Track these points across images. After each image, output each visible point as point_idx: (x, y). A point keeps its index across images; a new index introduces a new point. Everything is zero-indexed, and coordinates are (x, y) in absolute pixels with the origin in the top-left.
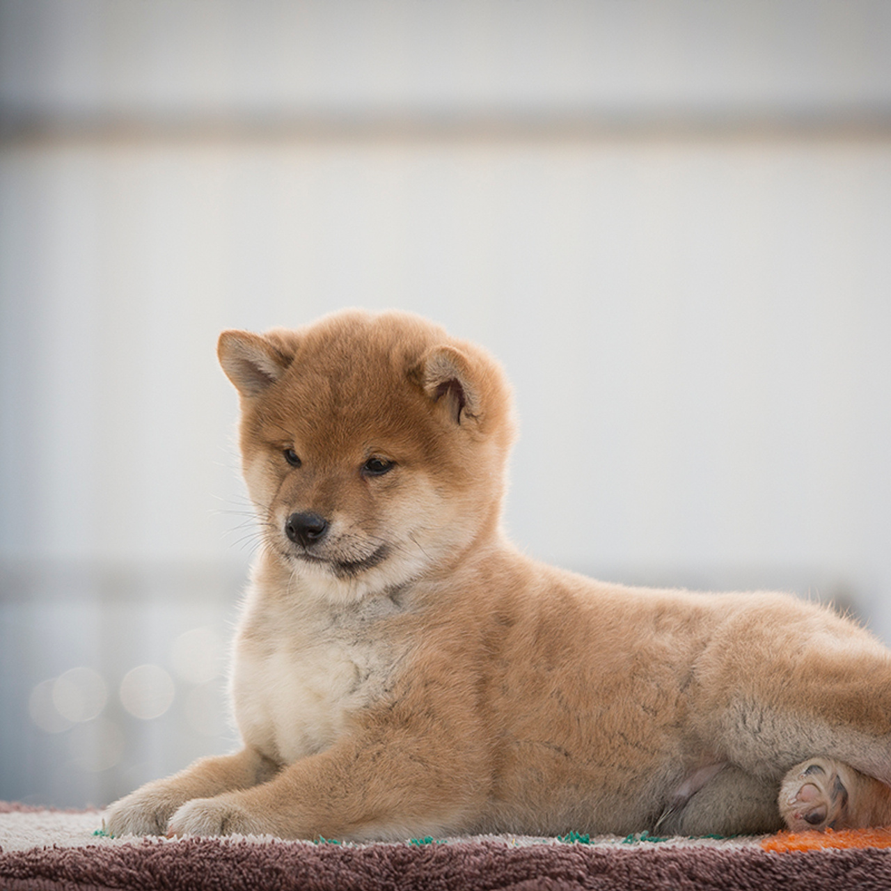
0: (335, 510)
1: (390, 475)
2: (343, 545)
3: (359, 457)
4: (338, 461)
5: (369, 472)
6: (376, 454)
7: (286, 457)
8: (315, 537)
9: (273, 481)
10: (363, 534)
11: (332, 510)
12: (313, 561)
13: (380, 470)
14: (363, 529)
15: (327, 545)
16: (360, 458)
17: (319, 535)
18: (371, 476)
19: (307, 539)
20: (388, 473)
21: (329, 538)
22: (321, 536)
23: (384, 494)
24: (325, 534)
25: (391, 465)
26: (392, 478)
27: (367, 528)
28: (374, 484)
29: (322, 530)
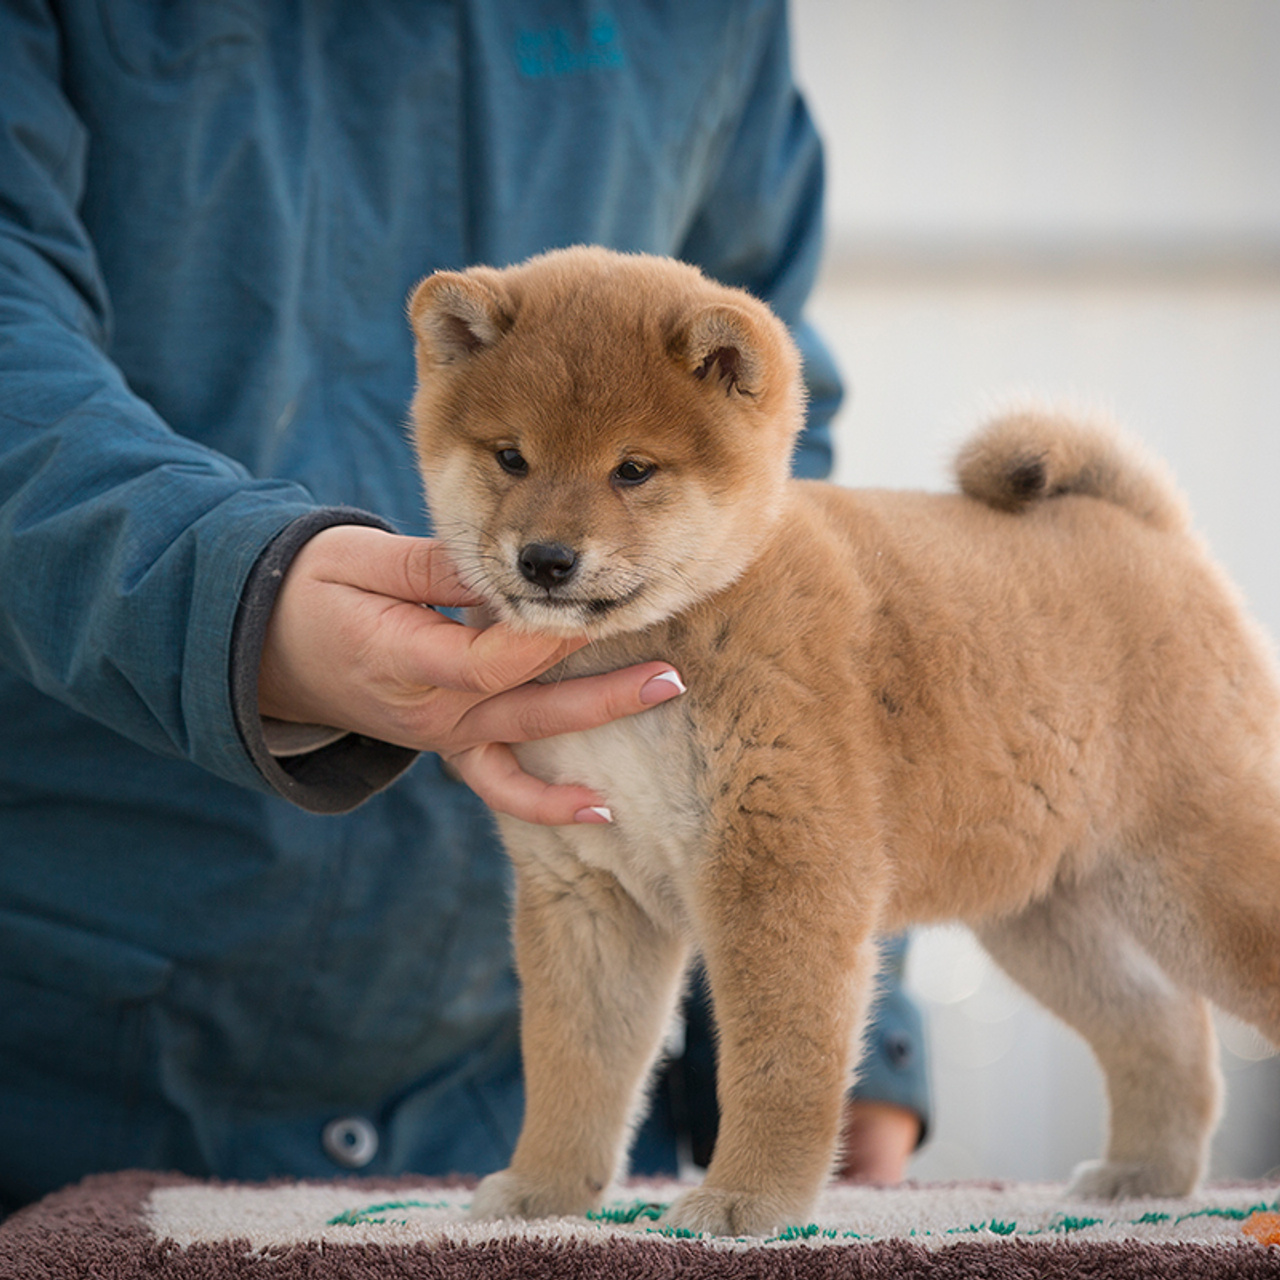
0: (586, 536)
1: (652, 483)
2: (601, 581)
3: (610, 462)
4: (582, 468)
5: (623, 481)
6: (633, 455)
7: (499, 462)
8: (563, 575)
9: (482, 495)
10: (625, 563)
11: (582, 536)
12: (556, 606)
13: (635, 479)
14: (624, 557)
15: (581, 585)
16: (613, 461)
17: (568, 573)
18: (624, 486)
19: (552, 578)
20: (647, 483)
21: (582, 574)
22: (571, 574)
23: (646, 511)
24: (575, 571)
25: (652, 469)
26: (655, 489)
27: (629, 556)
28: (631, 496)
29: (571, 566)
